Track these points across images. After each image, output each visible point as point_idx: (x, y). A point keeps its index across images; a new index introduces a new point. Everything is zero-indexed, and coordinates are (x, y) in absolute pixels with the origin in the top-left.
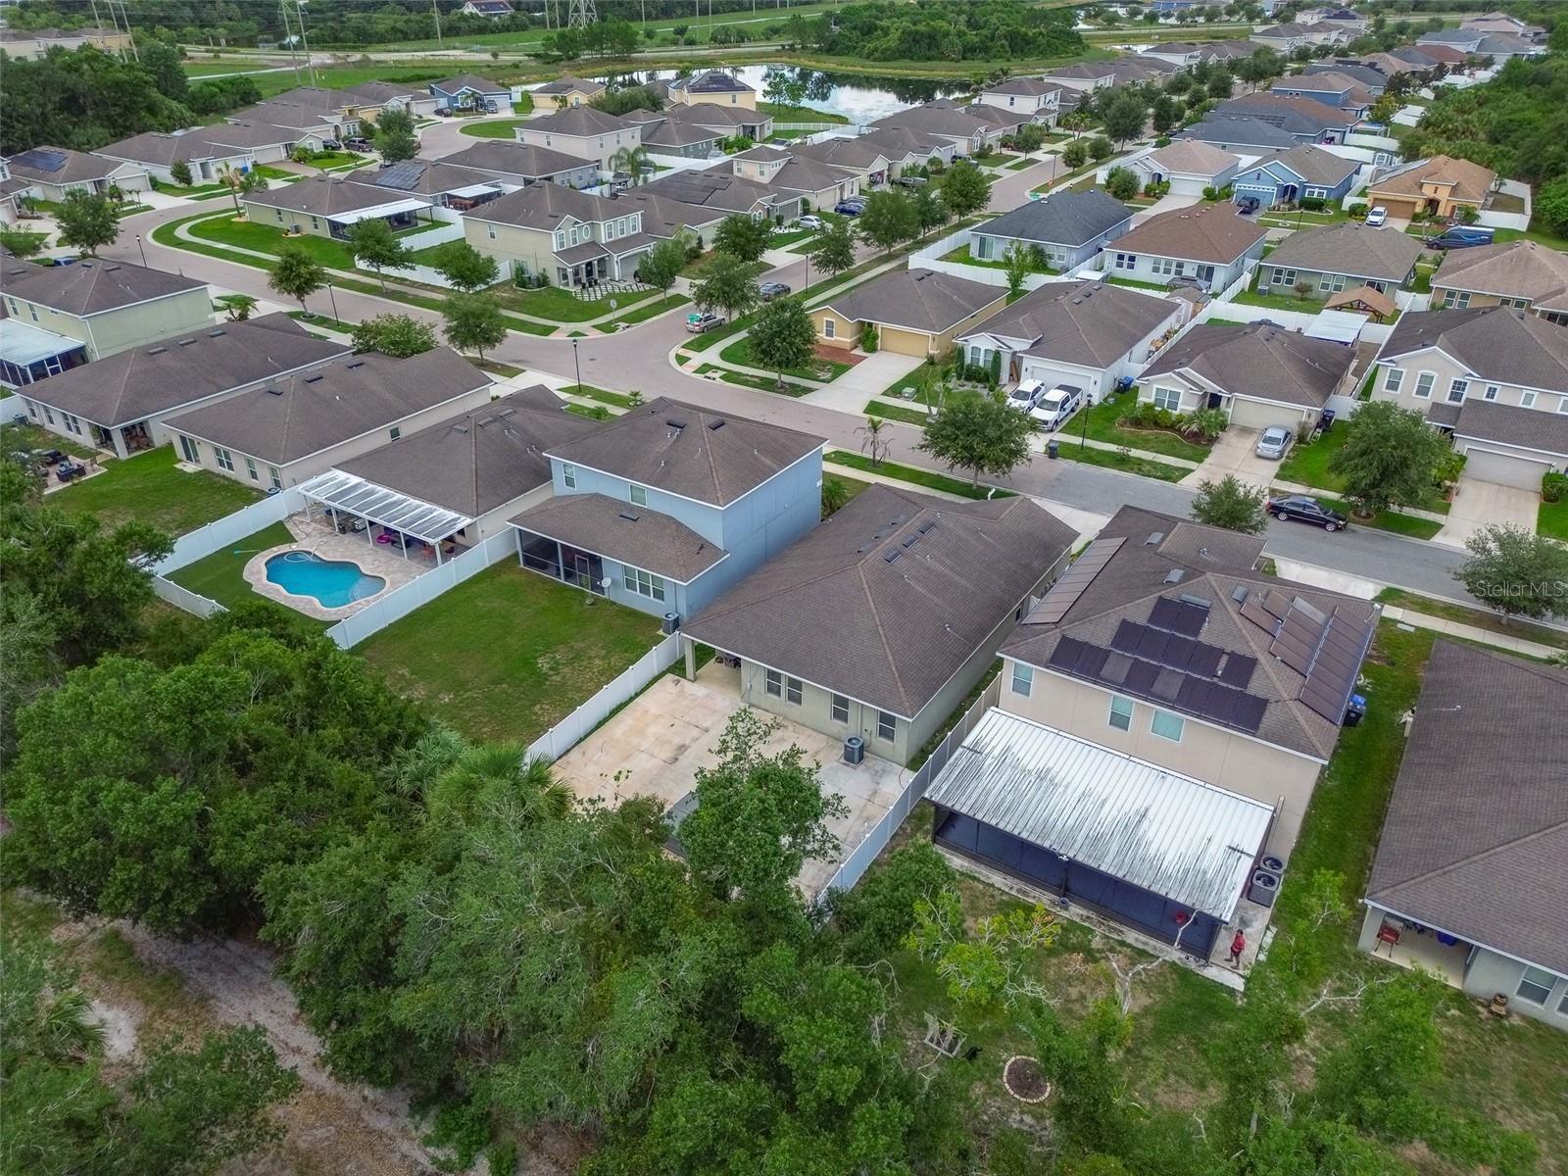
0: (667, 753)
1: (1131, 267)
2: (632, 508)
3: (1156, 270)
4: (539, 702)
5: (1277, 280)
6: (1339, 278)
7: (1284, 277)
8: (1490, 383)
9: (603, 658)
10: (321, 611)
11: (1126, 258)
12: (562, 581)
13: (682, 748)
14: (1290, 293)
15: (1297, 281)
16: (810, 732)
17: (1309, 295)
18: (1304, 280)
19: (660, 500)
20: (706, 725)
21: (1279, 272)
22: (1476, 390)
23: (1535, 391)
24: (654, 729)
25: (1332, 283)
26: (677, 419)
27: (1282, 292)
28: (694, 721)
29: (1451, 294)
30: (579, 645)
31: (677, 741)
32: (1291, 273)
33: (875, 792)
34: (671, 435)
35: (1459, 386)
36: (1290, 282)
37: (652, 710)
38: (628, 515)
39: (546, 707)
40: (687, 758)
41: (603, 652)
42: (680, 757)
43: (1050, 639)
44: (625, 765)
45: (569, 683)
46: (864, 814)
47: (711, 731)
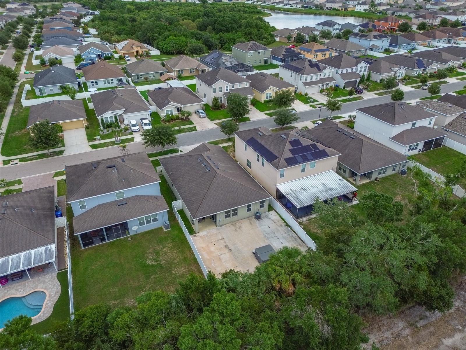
0: (227, 251)
1: (97, 84)
2: (120, 201)
3: (105, 83)
4: (171, 270)
5: (138, 78)
6: (153, 74)
8: (232, 85)
11: (94, 82)
12: (107, 242)
13: (226, 246)
14: (142, 81)
15: (143, 77)
16: (241, 221)
17: (148, 80)
18: (145, 76)
20: (220, 238)
21: (138, 76)
22: (230, 88)
23: (240, 84)
24: (213, 249)
25: (152, 75)
27: (140, 81)
28: (216, 240)
29: (179, 71)
31: (222, 246)
32: (141, 75)
33: (273, 220)
35: (227, 87)
36: (141, 78)
37: (204, 246)
38: (122, 204)
39: (176, 270)
40: (232, 248)
41: (161, 246)
42: (230, 248)
43: (283, 161)
44: (223, 261)
45: (169, 260)
46: (279, 225)
47: (224, 238)
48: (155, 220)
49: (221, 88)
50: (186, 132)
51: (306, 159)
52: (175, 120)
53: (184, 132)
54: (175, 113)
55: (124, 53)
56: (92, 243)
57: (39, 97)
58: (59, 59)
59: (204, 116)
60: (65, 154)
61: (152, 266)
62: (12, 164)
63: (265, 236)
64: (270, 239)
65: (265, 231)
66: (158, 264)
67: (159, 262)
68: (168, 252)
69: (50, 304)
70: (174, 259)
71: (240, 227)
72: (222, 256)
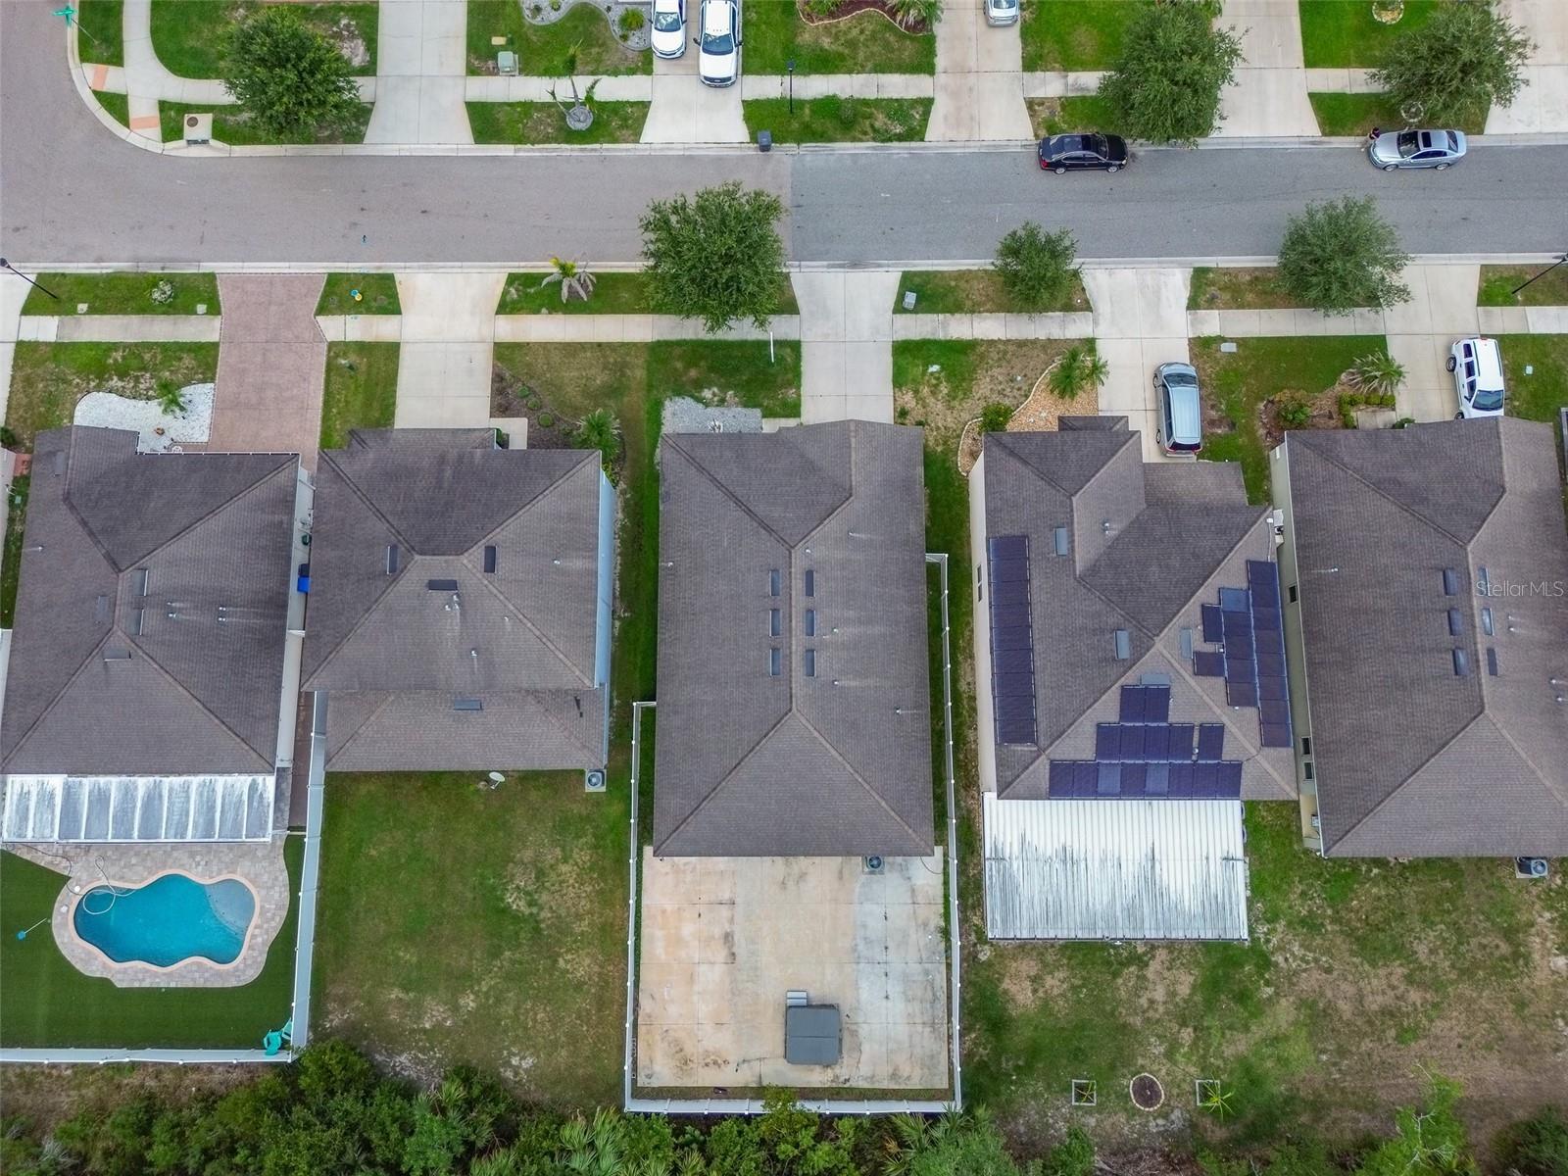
0: (721, 954)
10: (225, 974)
13: (728, 937)
20: (726, 896)
24: (688, 929)
28: (713, 899)
30: (528, 855)
31: (718, 932)
33: (913, 891)
34: (449, 605)
37: (669, 908)
38: (466, 705)
40: (741, 950)
41: (558, 851)
42: (735, 950)
43: (1041, 769)
44: (696, 988)
46: (920, 921)
47: (738, 900)
51: (1133, 789)
60: (372, 141)
61: (517, 918)
62: (190, 142)
63: (854, 949)
64: (862, 965)
65: (864, 926)
66: (531, 914)
67: (535, 910)
69: (260, 940)
71: (802, 876)
72: (703, 968)
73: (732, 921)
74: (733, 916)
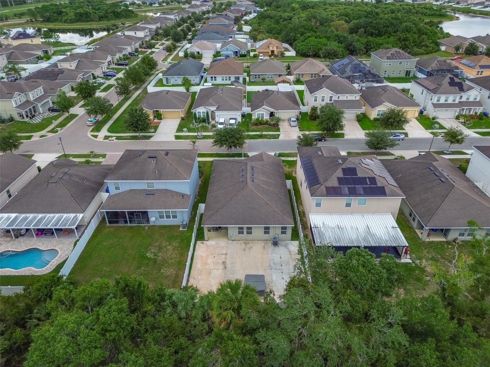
0: (222, 267)
1: (215, 80)
2: (149, 191)
3: (223, 80)
4: (161, 268)
5: (256, 78)
6: (271, 75)
7: (257, 77)
8: (338, 95)
9: (170, 245)
10: (39, 271)
11: (213, 78)
12: (129, 225)
13: (224, 263)
14: (259, 81)
15: (261, 77)
16: (256, 242)
17: (265, 81)
18: (263, 77)
19: (159, 185)
20: (224, 252)
21: (256, 75)
22: (335, 98)
23: (348, 95)
24: (210, 261)
25: (270, 76)
26: (151, 155)
27: (258, 81)
28: (219, 253)
29: (299, 75)
30: (157, 244)
31: (220, 261)
32: (259, 75)
33: (289, 251)
34: (153, 161)
35: (331, 97)
36: (259, 78)
37: (204, 255)
38: (150, 193)
39: (165, 269)
40: (228, 265)
41: (168, 243)
42: (226, 266)
43: (323, 189)
44: (211, 276)
45: (166, 258)
46: (293, 259)
47: (228, 253)
48: (175, 217)
49: (323, 97)
50: (267, 138)
51: (353, 193)
52: (264, 124)
53: (265, 138)
54: (266, 117)
55: (259, 52)
56: (117, 222)
57: (165, 86)
58: (200, 53)
59: (294, 125)
60: (152, 139)
61: (149, 259)
62: (109, 140)
63: (270, 266)
64: (273, 270)
65: (273, 260)
66: (154, 258)
67: (156, 257)
68: (170, 250)
69: (55, 263)
70: (171, 259)
71: (251, 248)
72: (214, 270)
73: (226, 258)
74: (226, 257)
